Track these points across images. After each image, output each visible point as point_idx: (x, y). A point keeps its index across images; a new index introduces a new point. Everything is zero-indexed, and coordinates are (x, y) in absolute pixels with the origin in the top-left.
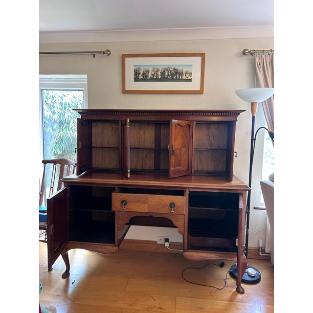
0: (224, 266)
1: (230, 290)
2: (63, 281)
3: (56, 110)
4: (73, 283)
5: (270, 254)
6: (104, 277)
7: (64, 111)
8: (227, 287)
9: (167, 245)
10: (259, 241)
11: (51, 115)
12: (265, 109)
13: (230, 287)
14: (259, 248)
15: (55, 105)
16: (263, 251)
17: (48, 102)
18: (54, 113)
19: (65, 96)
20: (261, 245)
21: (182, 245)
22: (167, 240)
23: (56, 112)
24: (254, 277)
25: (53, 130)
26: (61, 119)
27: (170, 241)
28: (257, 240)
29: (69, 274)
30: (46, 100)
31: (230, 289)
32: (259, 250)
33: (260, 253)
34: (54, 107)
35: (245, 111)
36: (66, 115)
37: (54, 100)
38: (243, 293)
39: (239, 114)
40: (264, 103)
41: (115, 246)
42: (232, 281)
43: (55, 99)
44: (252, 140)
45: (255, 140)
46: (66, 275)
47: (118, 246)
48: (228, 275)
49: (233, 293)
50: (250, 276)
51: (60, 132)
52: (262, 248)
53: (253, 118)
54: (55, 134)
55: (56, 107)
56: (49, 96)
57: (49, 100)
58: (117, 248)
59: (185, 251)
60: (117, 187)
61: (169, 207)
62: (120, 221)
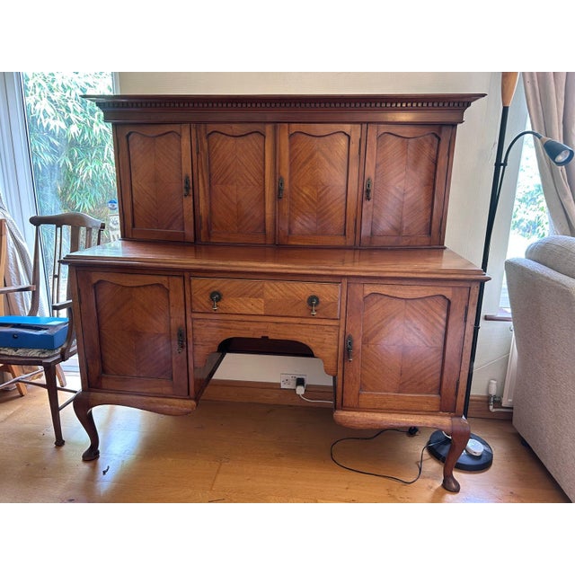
0: (417, 433)
1: (430, 484)
2: (85, 467)
3: (72, 116)
4: (104, 472)
5: (512, 408)
6: (170, 460)
7: (91, 118)
8: (424, 477)
9: (300, 390)
10: (489, 383)
11: (64, 127)
12: (530, 91)
13: (429, 477)
14: (489, 397)
15: (70, 105)
16: (498, 403)
17: (53, 98)
18: (69, 122)
19: (90, 86)
20: (493, 391)
21: (332, 390)
22: (300, 382)
23: (73, 119)
24: (479, 457)
25: (72, 161)
26: (86, 136)
27: (307, 383)
28: (486, 382)
29: (98, 452)
30: (51, 95)
31: (430, 482)
32: (488, 402)
33: (491, 407)
34: (68, 110)
35: (484, 95)
36: (96, 128)
37: (67, 94)
38: (457, 490)
39: (469, 105)
40: (528, 79)
41: (190, 399)
42: (432, 466)
43: (68, 92)
44: (498, 165)
45: (505, 164)
46: (92, 455)
47: (196, 399)
48: (425, 452)
49: (437, 490)
50: (470, 456)
51: (86, 165)
52: (495, 397)
53: (505, 110)
54: (77, 170)
55: (72, 110)
56: (54, 86)
57: (55, 93)
58: (193, 403)
59: (339, 409)
60: (186, 275)
61: (306, 304)
62: (196, 348)
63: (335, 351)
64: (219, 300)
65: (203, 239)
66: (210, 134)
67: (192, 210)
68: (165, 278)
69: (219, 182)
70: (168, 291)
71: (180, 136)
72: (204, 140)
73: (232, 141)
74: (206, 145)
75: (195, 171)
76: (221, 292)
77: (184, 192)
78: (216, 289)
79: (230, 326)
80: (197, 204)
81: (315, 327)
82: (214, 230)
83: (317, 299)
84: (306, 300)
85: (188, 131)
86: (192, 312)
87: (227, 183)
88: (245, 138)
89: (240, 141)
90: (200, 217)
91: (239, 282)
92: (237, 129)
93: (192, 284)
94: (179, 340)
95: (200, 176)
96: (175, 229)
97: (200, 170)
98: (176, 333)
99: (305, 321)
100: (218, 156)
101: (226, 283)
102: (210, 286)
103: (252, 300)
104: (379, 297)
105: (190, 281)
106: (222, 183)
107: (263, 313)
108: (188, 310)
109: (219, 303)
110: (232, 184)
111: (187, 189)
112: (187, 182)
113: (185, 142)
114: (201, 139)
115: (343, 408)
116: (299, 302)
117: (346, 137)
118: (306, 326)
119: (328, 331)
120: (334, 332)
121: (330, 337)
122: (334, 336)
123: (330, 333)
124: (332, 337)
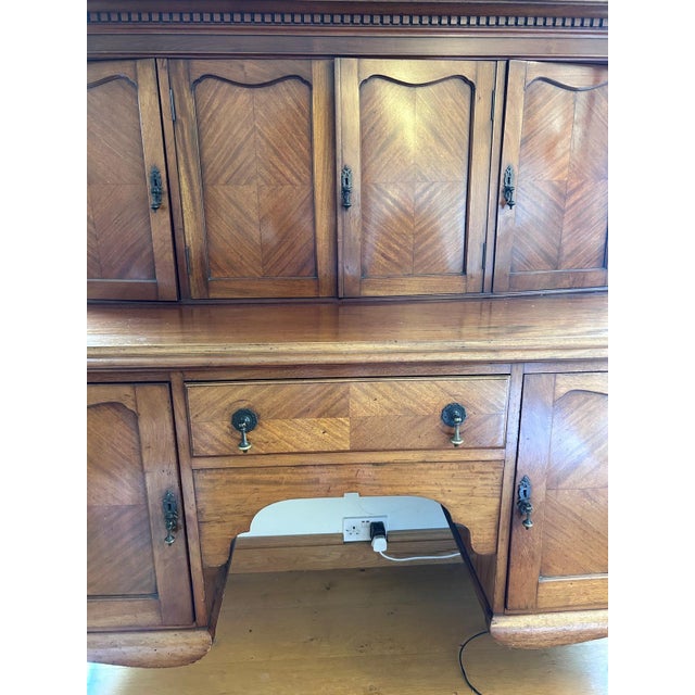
9: (380, 545)
41: (198, 628)
47: (210, 626)
59: (499, 615)
60: (176, 379)
61: (439, 423)
62: (207, 529)
63: (493, 508)
64: (251, 427)
65: (195, 295)
66: (198, 81)
67: (169, 237)
68: (126, 390)
69: (221, 181)
70: (136, 417)
71: (135, 86)
72: (186, 93)
73: (243, 96)
74: (190, 103)
75: (171, 158)
76: (258, 409)
77: (152, 201)
78: (243, 405)
79: (275, 477)
80: (178, 225)
81: (454, 466)
82: (216, 275)
83: (462, 410)
84: (438, 414)
85: (150, 74)
86: (192, 457)
87: (237, 183)
88: (271, 89)
89: (261, 94)
90: (187, 250)
91: (295, 386)
92: (253, 70)
93: (190, 397)
94: (167, 519)
95: (182, 169)
96: (137, 277)
97: (181, 156)
98: (159, 504)
99: (436, 456)
100: (218, 127)
101: (265, 391)
102: (231, 399)
103: (325, 423)
104: (582, 397)
105: (185, 392)
106: (227, 183)
107: (347, 447)
108: (184, 454)
109: (254, 435)
110: (248, 183)
111: (157, 195)
112: (155, 182)
113: (147, 98)
114: (180, 91)
115: (507, 610)
116: (425, 418)
117: (468, 88)
118: (437, 465)
119: (483, 473)
120: (493, 473)
121: (485, 482)
122: (493, 480)
123: (484, 476)
124: (490, 482)
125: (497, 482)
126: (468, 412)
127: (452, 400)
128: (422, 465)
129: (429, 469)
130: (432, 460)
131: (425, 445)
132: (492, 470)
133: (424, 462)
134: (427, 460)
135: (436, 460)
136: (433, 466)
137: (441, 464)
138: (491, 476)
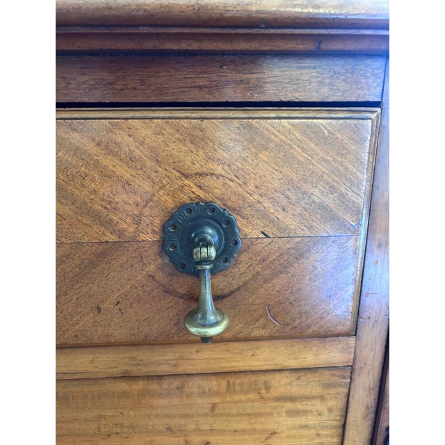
61: (156, 266)
83: (224, 221)
84: (151, 236)
116: (107, 252)
118: (165, 384)
119: (292, 399)
120: (322, 398)
121: (301, 420)
122: (323, 414)
123: (299, 406)
124: (311, 420)
125: (333, 419)
126: (247, 229)
127: (192, 191)
128: (123, 386)
129: (144, 394)
130: (151, 370)
131: (119, 333)
132: (318, 390)
133: (127, 377)
134: (135, 370)
135: (164, 369)
136: (154, 386)
137: (176, 383)
138: (318, 406)
